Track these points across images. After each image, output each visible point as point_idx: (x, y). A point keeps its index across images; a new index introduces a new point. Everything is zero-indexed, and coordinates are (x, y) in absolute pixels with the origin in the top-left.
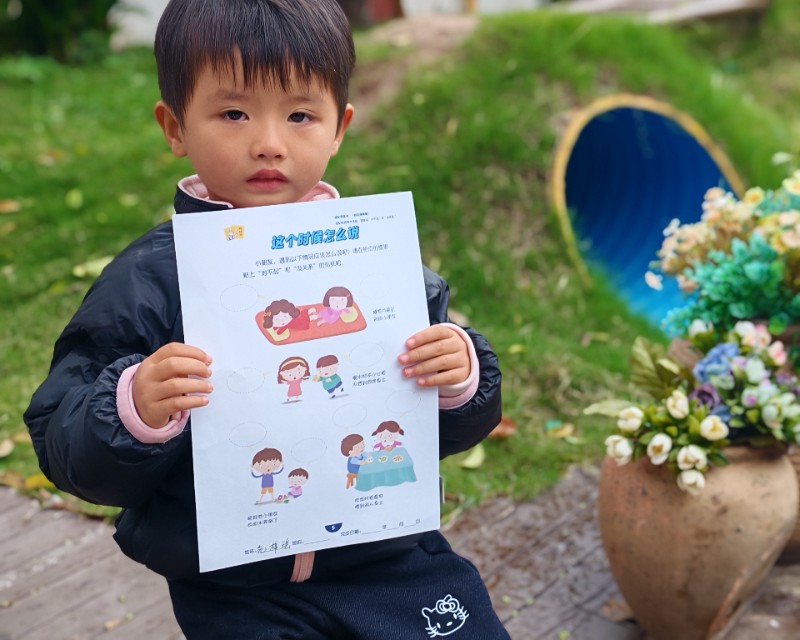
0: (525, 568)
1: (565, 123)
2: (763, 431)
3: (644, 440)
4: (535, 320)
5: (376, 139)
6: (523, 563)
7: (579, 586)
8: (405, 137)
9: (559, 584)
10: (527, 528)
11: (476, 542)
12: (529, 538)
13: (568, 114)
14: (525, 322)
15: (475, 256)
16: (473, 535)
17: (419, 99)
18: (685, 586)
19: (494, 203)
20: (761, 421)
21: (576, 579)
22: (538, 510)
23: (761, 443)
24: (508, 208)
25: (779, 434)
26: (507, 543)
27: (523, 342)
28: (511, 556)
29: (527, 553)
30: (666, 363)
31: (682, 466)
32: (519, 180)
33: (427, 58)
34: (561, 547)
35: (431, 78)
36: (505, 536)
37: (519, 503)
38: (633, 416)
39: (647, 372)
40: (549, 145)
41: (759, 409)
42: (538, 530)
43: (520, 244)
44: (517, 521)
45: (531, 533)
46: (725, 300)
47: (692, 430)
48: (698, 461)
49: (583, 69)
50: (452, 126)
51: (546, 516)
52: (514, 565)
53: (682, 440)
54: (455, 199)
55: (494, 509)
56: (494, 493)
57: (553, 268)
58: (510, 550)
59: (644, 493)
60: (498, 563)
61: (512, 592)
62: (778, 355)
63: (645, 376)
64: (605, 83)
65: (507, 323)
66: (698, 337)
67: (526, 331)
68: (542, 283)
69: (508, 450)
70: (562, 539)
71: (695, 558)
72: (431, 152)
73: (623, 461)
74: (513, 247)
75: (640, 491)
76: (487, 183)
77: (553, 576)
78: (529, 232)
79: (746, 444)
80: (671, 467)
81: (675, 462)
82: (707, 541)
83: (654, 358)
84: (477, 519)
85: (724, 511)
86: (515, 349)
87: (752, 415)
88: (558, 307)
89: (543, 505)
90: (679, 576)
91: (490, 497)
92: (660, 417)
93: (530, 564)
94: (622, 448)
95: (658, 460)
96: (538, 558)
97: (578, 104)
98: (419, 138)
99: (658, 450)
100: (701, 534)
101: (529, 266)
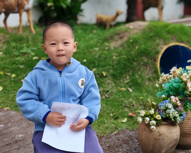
0: (127, 144)
1: (162, 48)
2: (170, 119)
3: (144, 118)
4: (148, 92)
5: (121, 49)
6: (127, 143)
7: (137, 149)
8: (127, 49)
9: (132, 148)
10: (131, 136)
11: (118, 138)
12: (130, 138)
13: (162, 46)
14: (146, 92)
15: (137, 77)
16: (118, 136)
17: (131, 41)
18: (152, 150)
19: (143, 65)
20: (169, 117)
21: (137, 148)
22: (134, 132)
23: (170, 121)
24: (146, 66)
25: (173, 120)
26: (125, 139)
27: (144, 96)
28: (125, 141)
29: (129, 141)
30: (153, 103)
31: (151, 124)
32: (149, 60)
33: (135, 31)
34: (136, 141)
35: (135, 36)
36: (125, 137)
37: (131, 131)
38: (143, 113)
39: (150, 104)
40: (158, 53)
41: (169, 114)
42: (133, 137)
43: (148, 75)
44: (129, 134)
45: (131, 137)
46: (169, 91)
47: (154, 117)
48: (154, 123)
49: (168, 36)
50: (137, 47)
51: (136, 134)
52: (125, 143)
53: (152, 119)
54: (135, 64)
55: (125, 131)
56: (126, 128)
57: (155, 81)
58: (125, 140)
59: (145, 130)
60: (121, 142)
61: (122, 148)
62: (179, 103)
63: (149, 105)
64: (173, 39)
65: (141, 92)
66: (163, 98)
67: (145, 94)
68: (151, 83)
69: (133, 119)
70: (137, 139)
71: (154, 144)
72: (131, 53)
73: (140, 122)
74: (146, 75)
75: (144, 129)
76: (142, 60)
77: (132, 146)
78: (150, 72)
79: (167, 121)
80: (149, 124)
81: (150, 123)
82: (157, 141)
83: (151, 101)
84: (121, 133)
85: (160, 135)
86: (141, 98)
87: (167, 115)
88: (154, 89)
89: (136, 132)
90: (151, 148)
91: (125, 129)
92: (148, 114)
93: (128, 143)
94: (140, 120)
95: (147, 123)
96: (130, 142)
97: (165, 44)
98: (129, 49)
99: (147, 120)
100: (155, 139)
101: (149, 80)
